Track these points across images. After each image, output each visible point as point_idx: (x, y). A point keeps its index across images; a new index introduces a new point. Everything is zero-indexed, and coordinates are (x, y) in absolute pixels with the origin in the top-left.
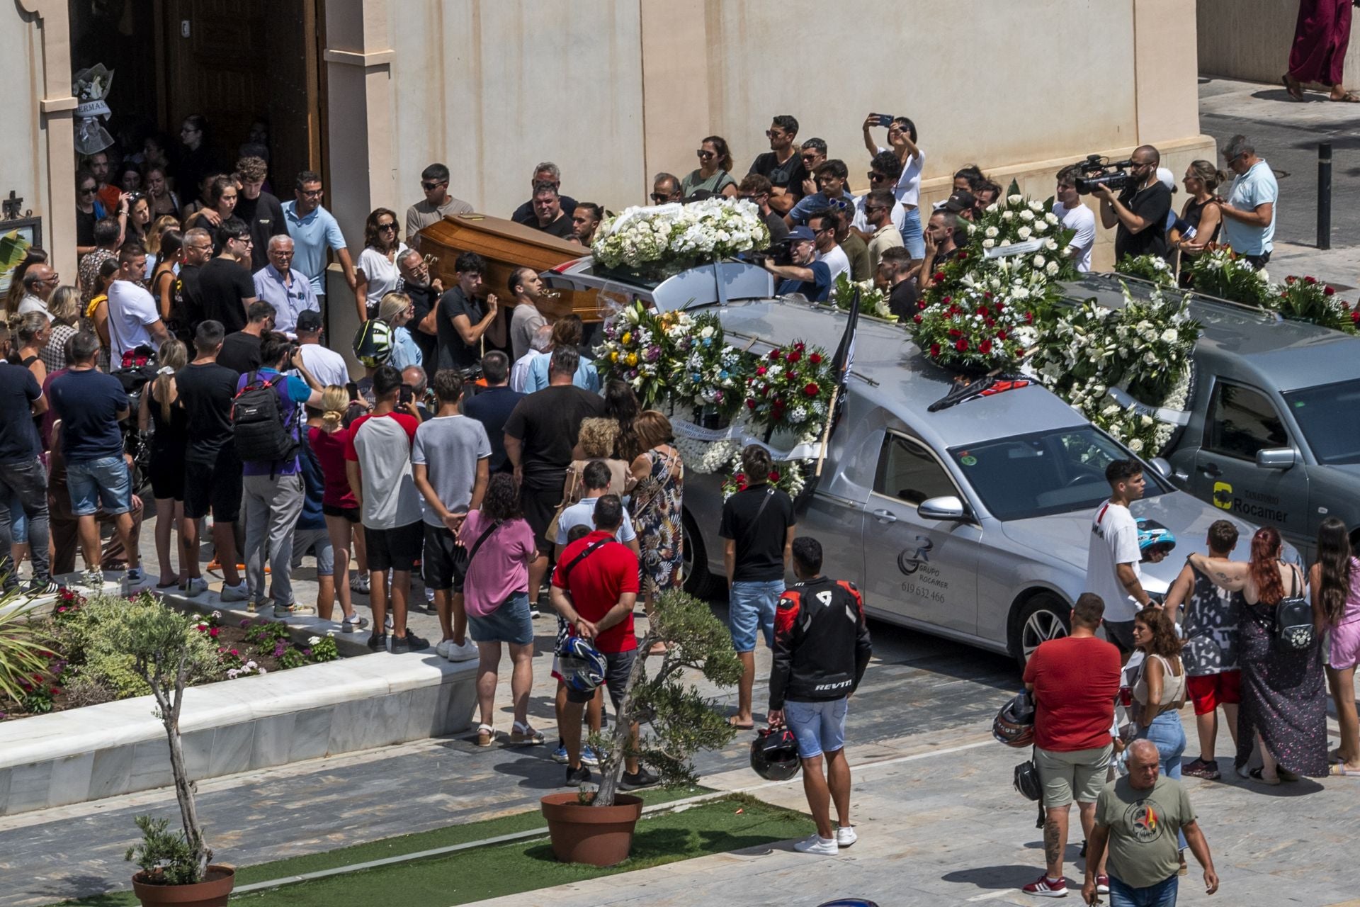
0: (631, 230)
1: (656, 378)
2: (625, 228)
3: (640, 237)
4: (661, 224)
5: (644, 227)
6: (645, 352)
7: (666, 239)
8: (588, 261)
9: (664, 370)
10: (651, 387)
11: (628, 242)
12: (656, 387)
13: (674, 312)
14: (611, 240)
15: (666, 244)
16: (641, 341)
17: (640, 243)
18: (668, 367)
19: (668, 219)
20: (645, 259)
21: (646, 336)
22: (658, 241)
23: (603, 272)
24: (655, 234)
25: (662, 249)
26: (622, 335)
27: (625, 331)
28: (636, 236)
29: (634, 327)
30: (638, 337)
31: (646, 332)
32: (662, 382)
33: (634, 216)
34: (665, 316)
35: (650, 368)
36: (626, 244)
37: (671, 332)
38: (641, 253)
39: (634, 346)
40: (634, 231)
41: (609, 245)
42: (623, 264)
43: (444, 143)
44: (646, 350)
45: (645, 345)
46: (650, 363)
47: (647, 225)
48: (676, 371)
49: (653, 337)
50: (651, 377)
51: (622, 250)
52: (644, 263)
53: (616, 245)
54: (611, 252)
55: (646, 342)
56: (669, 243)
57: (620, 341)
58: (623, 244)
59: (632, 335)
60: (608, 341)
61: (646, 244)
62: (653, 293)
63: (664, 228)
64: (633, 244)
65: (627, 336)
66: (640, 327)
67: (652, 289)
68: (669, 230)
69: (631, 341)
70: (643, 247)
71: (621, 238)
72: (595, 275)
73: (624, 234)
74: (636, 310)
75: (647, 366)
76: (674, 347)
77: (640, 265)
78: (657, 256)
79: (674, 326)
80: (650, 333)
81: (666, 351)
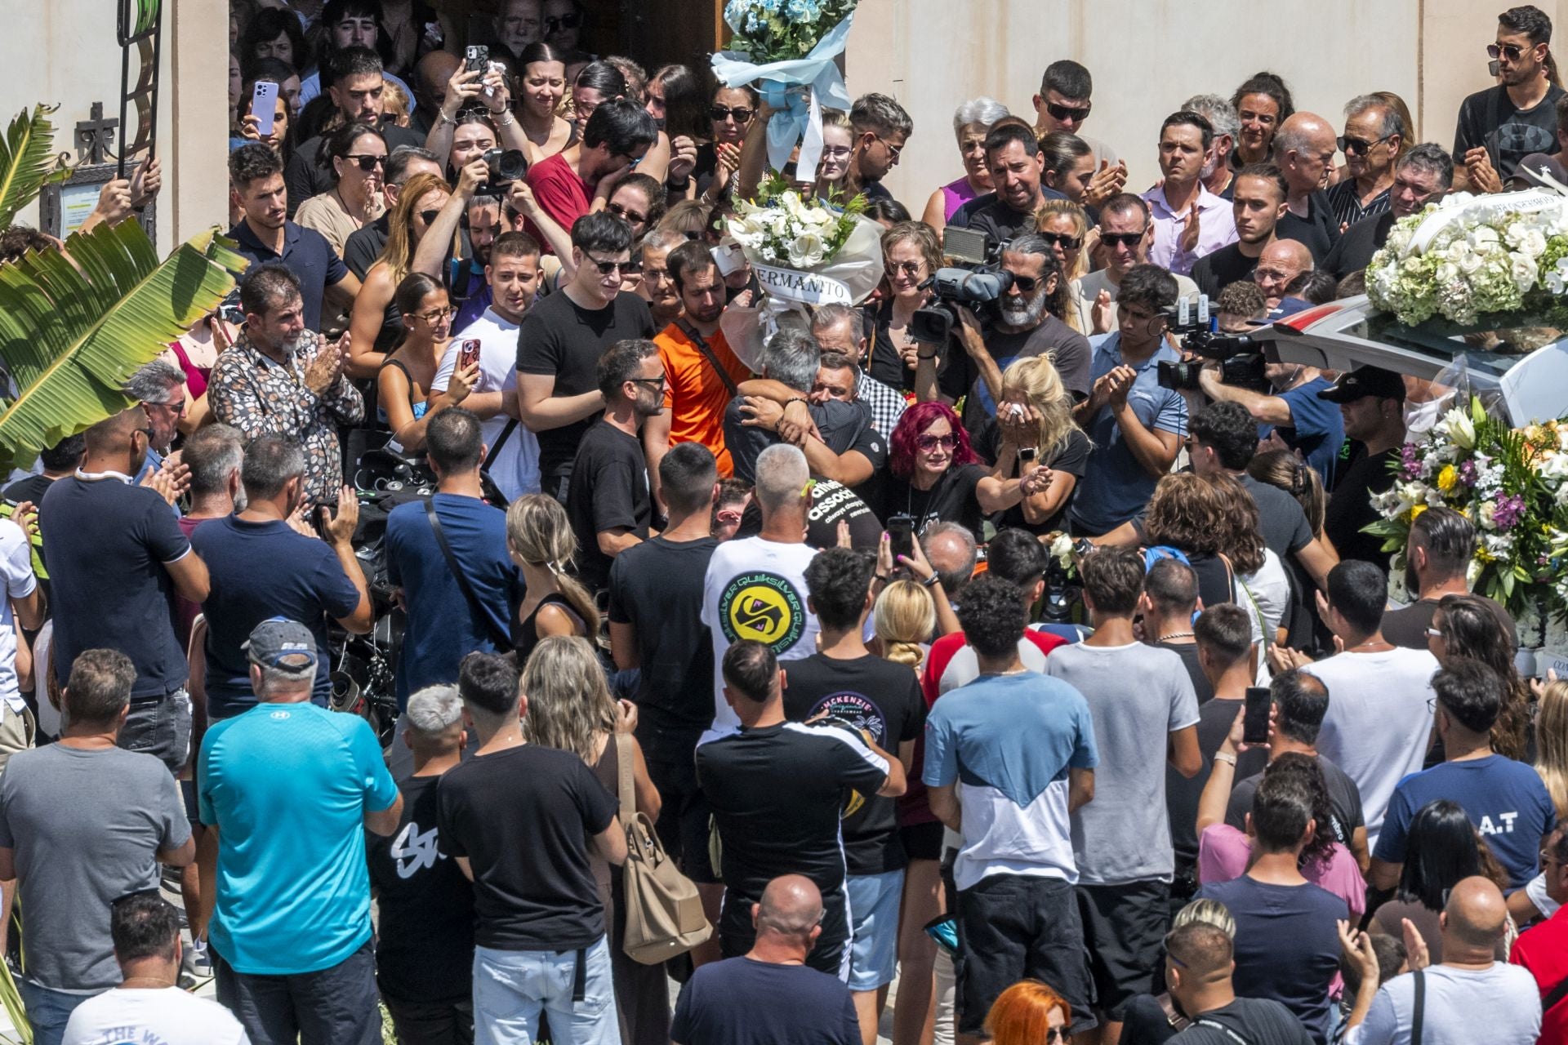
0: (1458, 244)
1: (1509, 565)
2: (1444, 240)
3: (1478, 261)
4: (1524, 234)
5: (1485, 238)
6: (1488, 510)
7: (1534, 266)
8: (1359, 307)
9: (1528, 547)
10: (1500, 582)
11: (1452, 270)
12: (1509, 583)
13: (1546, 425)
14: (1413, 264)
15: (1533, 278)
16: (1480, 484)
17: (1478, 273)
18: (1537, 541)
19: (1538, 222)
20: (1489, 307)
21: (1489, 474)
22: (1516, 270)
23: (1389, 332)
24: (1512, 255)
25: (1525, 287)
26: (1437, 471)
27: (1446, 462)
28: (1469, 258)
29: (1466, 455)
30: (1474, 475)
31: (1490, 466)
32: (1523, 575)
33: (1466, 213)
34: (1531, 432)
35: (1498, 545)
36: (1447, 275)
37: (1543, 466)
38: (1482, 294)
39: (1466, 493)
40: (1463, 245)
41: (1409, 275)
42: (1438, 317)
43: (1003, 26)
44: (1491, 505)
45: (1489, 494)
46: (1498, 532)
47: (1493, 235)
48: (1558, 551)
49: (1506, 477)
50: (1498, 562)
51: (1436, 288)
52: (1483, 316)
53: (1424, 277)
54: (1413, 292)
55: (1491, 488)
56: (1542, 276)
57: (1432, 482)
58: (1440, 275)
59: (1461, 471)
60: (1405, 482)
61: (1491, 276)
62: (1503, 381)
63: (1532, 245)
64: (1463, 276)
65: (1449, 474)
66: (1479, 454)
67: (1500, 373)
68: (1542, 247)
69: (1458, 484)
70: (1484, 281)
71: (1435, 261)
72: (1371, 338)
73: (1442, 254)
74: (1470, 417)
75: (1493, 540)
76: (1553, 501)
77: (1475, 320)
78: (1514, 303)
79: (1548, 454)
80: (1500, 468)
81: (1532, 508)
